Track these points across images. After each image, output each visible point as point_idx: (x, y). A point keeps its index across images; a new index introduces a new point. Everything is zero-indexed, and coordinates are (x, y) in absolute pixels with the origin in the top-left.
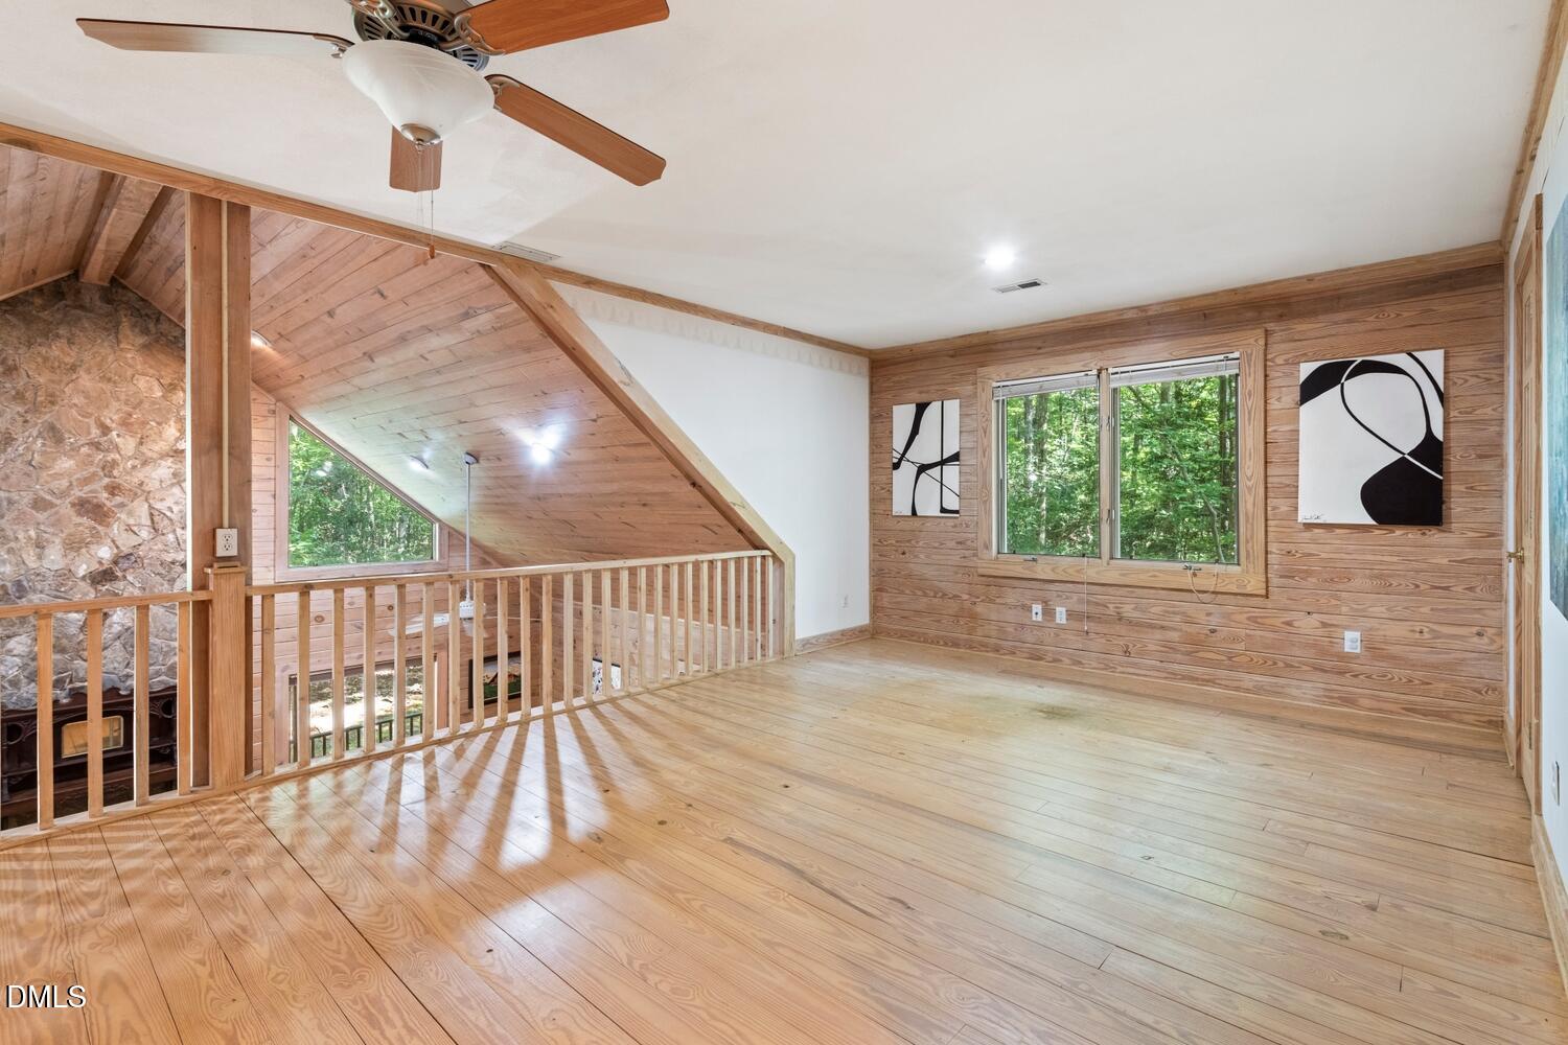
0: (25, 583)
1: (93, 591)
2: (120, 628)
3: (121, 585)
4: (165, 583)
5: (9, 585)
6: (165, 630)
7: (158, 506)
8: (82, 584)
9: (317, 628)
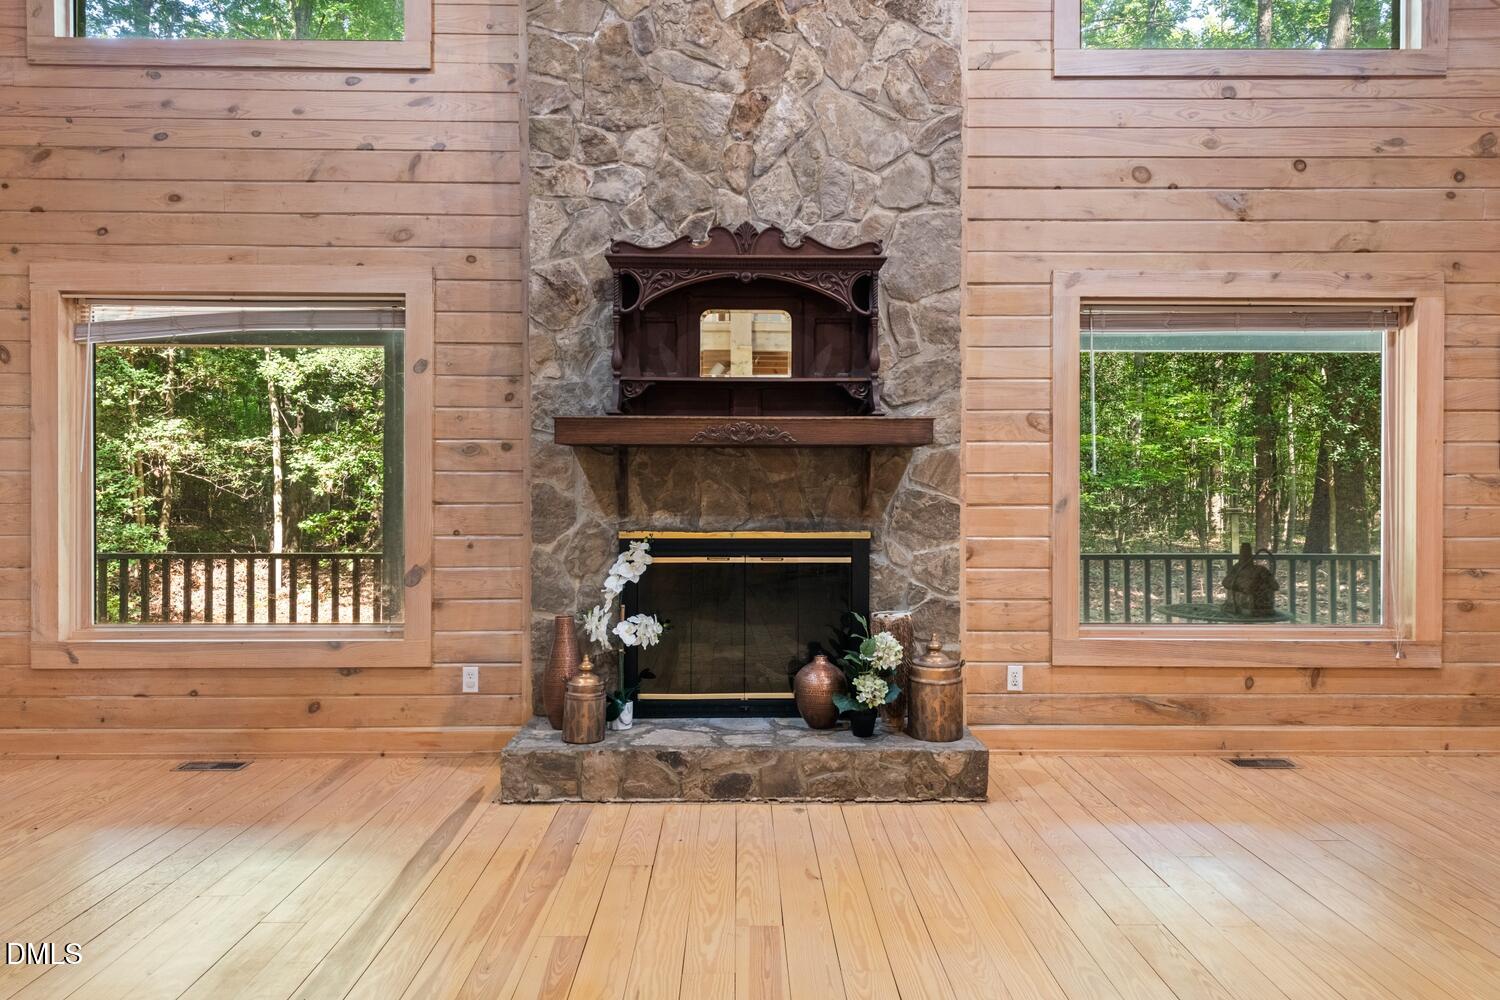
0: (650, 25)
1: (746, 49)
2: (786, 131)
3: (787, 40)
4: (860, 44)
5: (629, 25)
6: (858, 144)
8: (730, 32)
9: (1136, 196)
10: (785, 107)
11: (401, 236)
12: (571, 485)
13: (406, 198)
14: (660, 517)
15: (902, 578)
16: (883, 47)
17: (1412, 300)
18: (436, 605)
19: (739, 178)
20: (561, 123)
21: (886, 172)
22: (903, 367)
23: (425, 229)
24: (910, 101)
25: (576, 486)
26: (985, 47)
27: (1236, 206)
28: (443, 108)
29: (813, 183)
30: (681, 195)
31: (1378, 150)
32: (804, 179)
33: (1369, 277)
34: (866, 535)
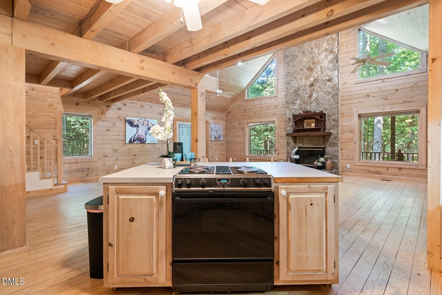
0: (299, 88)
1: (310, 89)
2: (315, 98)
3: (315, 87)
4: (324, 86)
5: (297, 89)
6: (324, 98)
7: (322, 65)
8: (308, 87)
9: (367, 99)
10: (315, 95)
11: (275, 114)
12: (290, 141)
13: (275, 110)
14: (300, 144)
15: (330, 152)
16: (327, 86)
17: (420, 109)
18: (278, 154)
19: (309, 104)
20: (289, 101)
21: (327, 101)
22: (329, 125)
23: (277, 113)
24: (330, 92)
25: (291, 141)
26: (344, 82)
27: (385, 98)
28: (279, 100)
29: (318, 103)
30: (302, 107)
31: (412, 86)
32: (317, 103)
33: (410, 106)
34: (324, 146)
